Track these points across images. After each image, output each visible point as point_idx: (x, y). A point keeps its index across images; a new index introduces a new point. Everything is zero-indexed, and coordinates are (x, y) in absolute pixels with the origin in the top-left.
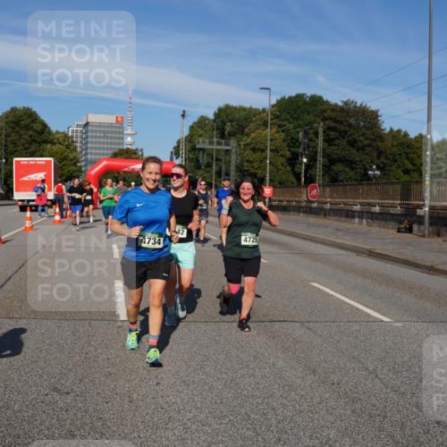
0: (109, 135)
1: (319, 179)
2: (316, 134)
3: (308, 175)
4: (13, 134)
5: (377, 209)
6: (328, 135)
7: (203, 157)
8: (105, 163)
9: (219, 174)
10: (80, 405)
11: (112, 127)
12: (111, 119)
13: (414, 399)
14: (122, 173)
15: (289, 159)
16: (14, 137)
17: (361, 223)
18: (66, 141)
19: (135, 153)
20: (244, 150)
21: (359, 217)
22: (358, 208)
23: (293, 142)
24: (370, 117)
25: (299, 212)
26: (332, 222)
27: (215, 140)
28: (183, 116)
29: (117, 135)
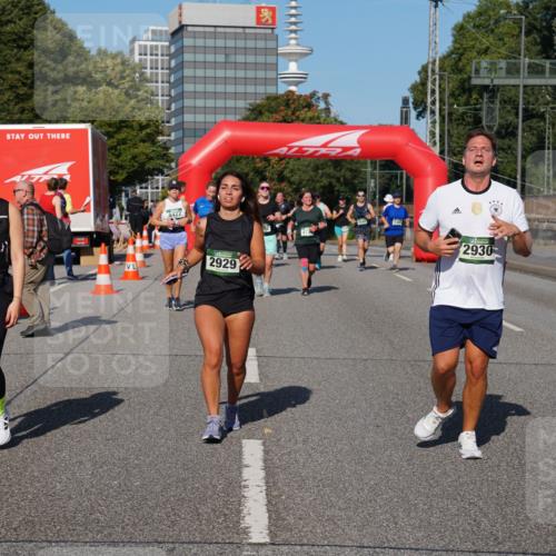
0: (240, 59)
7: (490, 111)
8: (226, 134)
11: (246, 37)
12: (245, 16)
14: (274, 160)
19: (309, 106)
29: (261, 59)
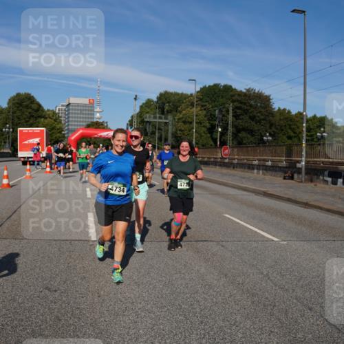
0: (84, 112)
1: (230, 143)
2: (228, 111)
3: (222, 140)
4: (18, 112)
5: (269, 163)
6: (236, 112)
7: (149, 127)
8: (81, 131)
9: (160, 139)
10: (64, 299)
11: (86, 106)
12: (85, 101)
13: (295, 294)
14: (93, 138)
15: (209, 129)
16: (18, 113)
17: (258, 173)
18: (55, 116)
19: (102, 125)
20: (178, 122)
21: (257, 169)
22: (256, 162)
23: (211, 117)
24: (265, 100)
25: (216, 165)
26: (238, 173)
27: (158, 115)
28: (135, 99)
29: (90, 112)
